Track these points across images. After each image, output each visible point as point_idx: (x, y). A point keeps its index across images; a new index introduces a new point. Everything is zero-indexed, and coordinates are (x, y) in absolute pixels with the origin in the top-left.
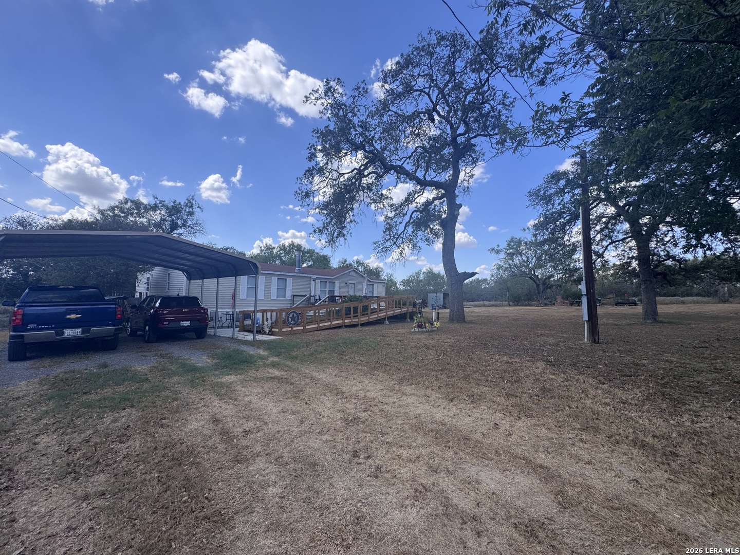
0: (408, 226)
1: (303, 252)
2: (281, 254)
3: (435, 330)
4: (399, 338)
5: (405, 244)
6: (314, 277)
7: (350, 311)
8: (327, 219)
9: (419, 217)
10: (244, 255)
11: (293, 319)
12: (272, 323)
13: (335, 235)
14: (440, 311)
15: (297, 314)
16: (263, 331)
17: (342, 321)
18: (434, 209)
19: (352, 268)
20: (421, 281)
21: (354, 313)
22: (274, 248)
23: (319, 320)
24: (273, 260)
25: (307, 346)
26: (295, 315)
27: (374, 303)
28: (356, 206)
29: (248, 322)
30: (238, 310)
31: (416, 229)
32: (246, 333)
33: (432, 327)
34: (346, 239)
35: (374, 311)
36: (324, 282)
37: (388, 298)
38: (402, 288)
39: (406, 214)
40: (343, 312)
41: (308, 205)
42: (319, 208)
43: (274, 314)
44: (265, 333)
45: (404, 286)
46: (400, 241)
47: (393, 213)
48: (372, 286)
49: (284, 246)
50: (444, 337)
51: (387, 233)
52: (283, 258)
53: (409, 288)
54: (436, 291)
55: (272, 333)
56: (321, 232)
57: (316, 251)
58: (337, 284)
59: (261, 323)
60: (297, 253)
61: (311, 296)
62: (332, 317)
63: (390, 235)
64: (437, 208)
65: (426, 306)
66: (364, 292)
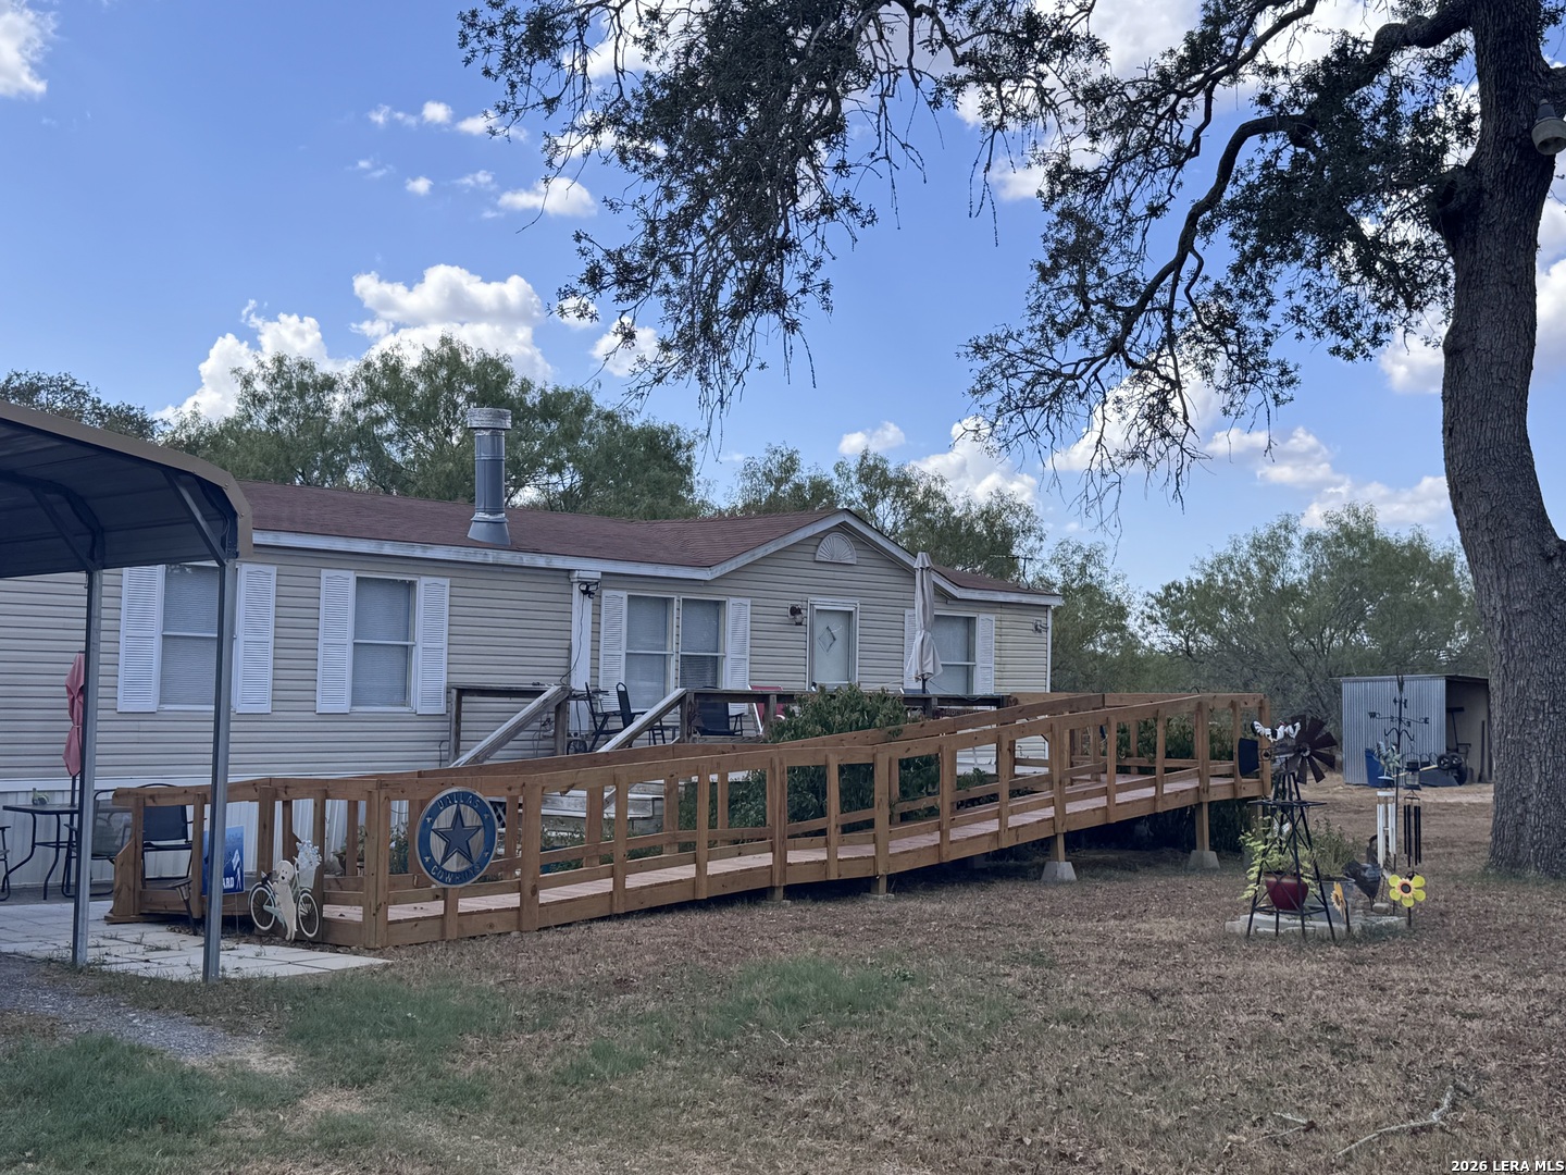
0: (1208, 228)
1: (520, 411)
2: (379, 421)
3: (1392, 931)
4: (1145, 978)
5: (1185, 350)
6: (590, 569)
7: (819, 790)
8: (670, 195)
9: (1284, 164)
10: (143, 427)
11: (456, 839)
12: (323, 869)
13: (725, 297)
14: (1428, 796)
15: (480, 808)
16: (266, 917)
17: (766, 859)
18: (1390, 107)
19: (831, 509)
20: (1290, 594)
21: (847, 805)
22: (329, 384)
23: (621, 851)
24: (327, 462)
25: (547, 1022)
26: (471, 817)
27: (973, 742)
28: (857, 102)
29: (169, 862)
30: (105, 783)
31: (1258, 253)
32: (157, 935)
33: (1369, 909)
34: (791, 326)
35: (976, 795)
36: (650, 603)
37: (1071, 705)
38: (1158, 638)
39: (1193, 150)
40: (776, 801)
41: (550, 104)
42: (616, 122)
43: (337, 809)
44: (276, 935)
45: (1175, 627)
46: (1148, 331)
47: (1107, 146)
48: (960, 630)
49: (393, 369)
50: (1454, 975)
51: (1065, 278)
52: (393, 451)
53: (1207, 641)
54: (1395, 663)
55: (319, 934)
56: (632, 279)
57: (604, 401)
58: (738, 615)
59: (250, 866)
60: (478, 417)
61: (568, 695)
62: (703, 833)
63: (1081, 290)
64: (1409, 104)
65: (1332, 764)
66: (912, 667)
